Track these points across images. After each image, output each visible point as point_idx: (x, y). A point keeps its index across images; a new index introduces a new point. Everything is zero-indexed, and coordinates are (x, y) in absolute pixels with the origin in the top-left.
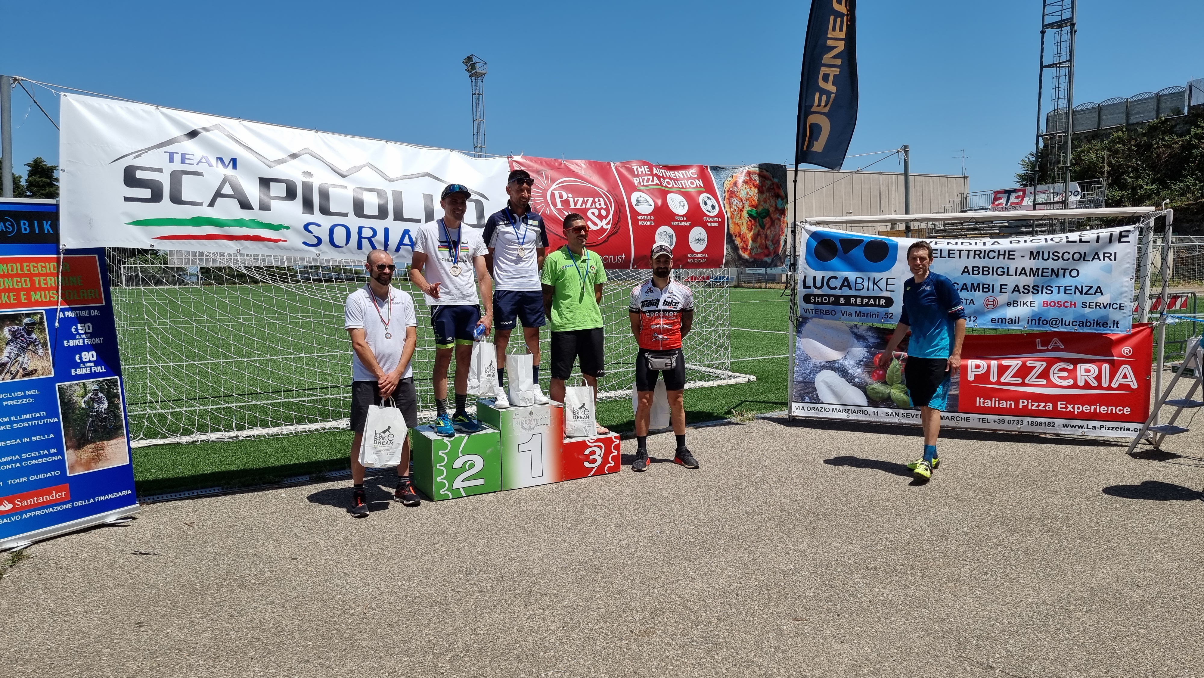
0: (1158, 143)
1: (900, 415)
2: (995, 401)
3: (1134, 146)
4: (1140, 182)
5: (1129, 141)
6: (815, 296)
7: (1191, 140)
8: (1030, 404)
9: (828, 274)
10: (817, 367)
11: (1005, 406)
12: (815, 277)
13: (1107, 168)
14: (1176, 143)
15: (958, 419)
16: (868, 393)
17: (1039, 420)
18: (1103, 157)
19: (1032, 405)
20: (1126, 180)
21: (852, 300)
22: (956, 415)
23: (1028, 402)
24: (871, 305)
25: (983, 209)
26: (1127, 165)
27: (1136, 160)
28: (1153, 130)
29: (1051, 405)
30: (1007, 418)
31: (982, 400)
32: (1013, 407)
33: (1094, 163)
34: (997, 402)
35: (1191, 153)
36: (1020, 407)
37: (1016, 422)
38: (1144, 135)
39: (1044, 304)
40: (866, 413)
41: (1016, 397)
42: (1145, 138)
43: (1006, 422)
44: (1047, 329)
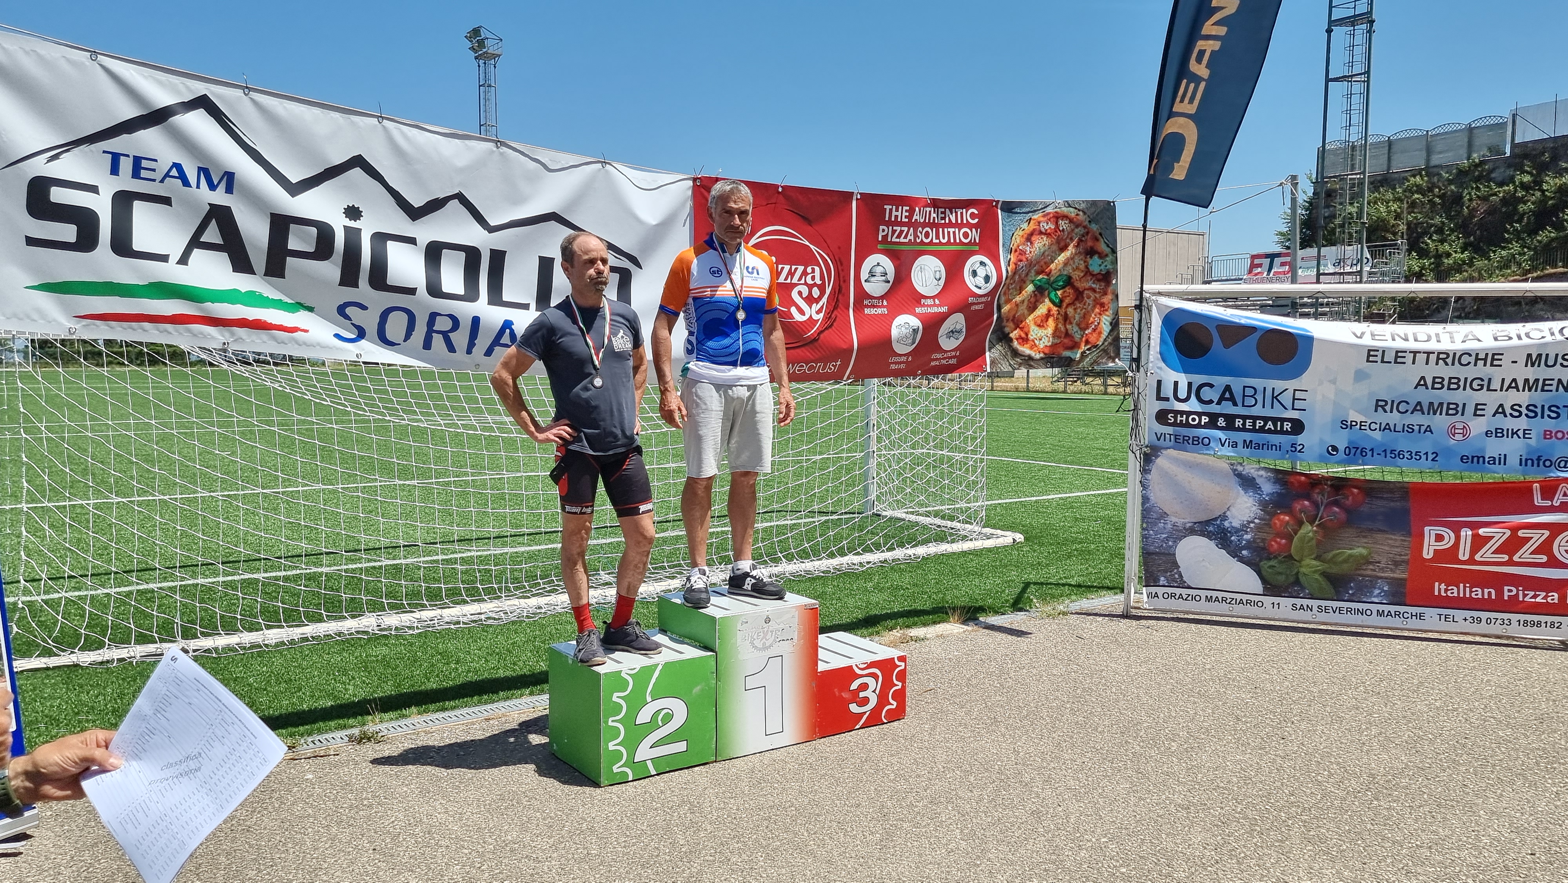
0: (1470, 194)
1: (1315, 609)
2: (1465, 587)
3: (1438, 197)
4: (1447, 247)
5: (1430, 190)
6: (1177, 413)
7: (1516, 191)
8: (1521, 592)
9: (1199, 379)
10: (1180, 531)
11: (1480, 596)
12: (1176, 384)
13: (1403, 227)
14: (1495, 194)
15: (1406, 615)
16: (1264, 573)
17: (1536, 618)
18: (1395, 211)
19: (1525, 596)
20: (1427, 245)
21: (1239, 423)
22: (1402, 609)
23: (1518, 590)
24: (1269, 431)
25: (1235, 280)
26: (1428, 223)
27: (1441, 216)
28: (1462, 175)
29: (1556, 595)
30: (1484, 615)
31: (1443, 586)
32: (1493, 597)
33: (1383, 220)
34: (1468, 589)
35: (1515, 209)
36: (1506, 598)
37: (1499, 621)
38: (1450, 182)
39: (1545, 434)
40: (1260, 604)
41: (1498, 581)
42: (1453, 187)
43: (1484, 621)
44: (1552, 475)
